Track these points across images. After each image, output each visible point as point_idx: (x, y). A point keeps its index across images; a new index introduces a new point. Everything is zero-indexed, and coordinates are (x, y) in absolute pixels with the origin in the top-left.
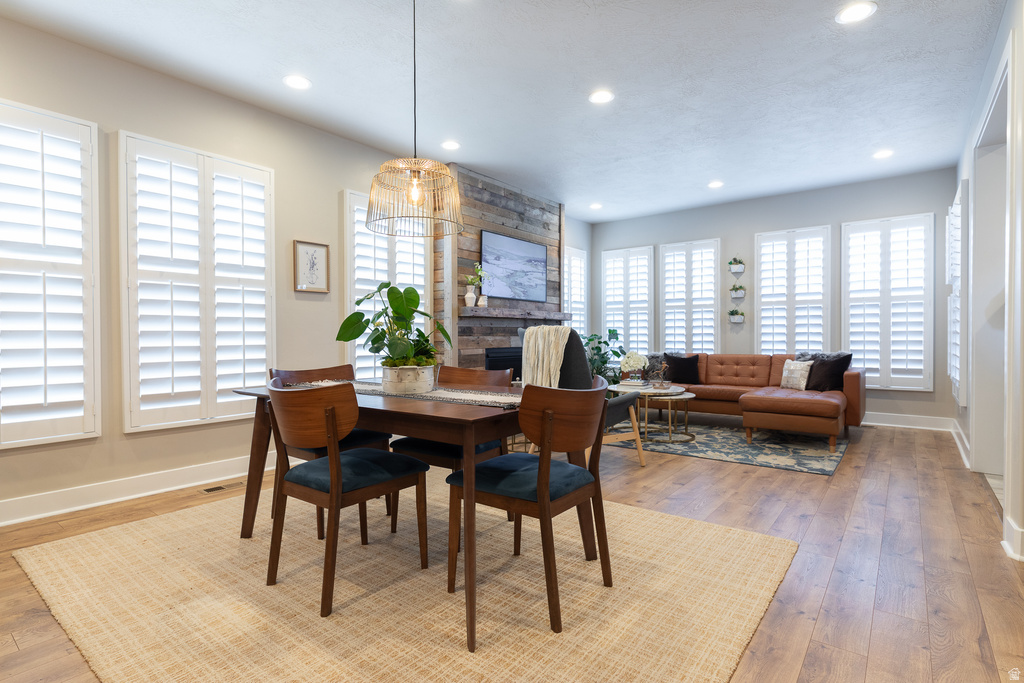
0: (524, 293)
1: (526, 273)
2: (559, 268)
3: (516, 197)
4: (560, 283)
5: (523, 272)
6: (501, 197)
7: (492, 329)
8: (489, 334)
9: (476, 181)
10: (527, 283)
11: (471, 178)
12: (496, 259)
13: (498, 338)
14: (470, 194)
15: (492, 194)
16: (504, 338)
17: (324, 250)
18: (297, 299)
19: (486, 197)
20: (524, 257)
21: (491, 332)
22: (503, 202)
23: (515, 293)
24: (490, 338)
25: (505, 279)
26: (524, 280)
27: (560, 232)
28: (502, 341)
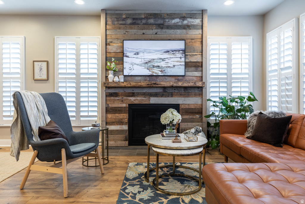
0: (161, 71)
1: (163, 60)
2: (202, 52)
3: (155, 16)
4: (202, 62)
5: (160, 59)
6: (141, 19)
7: (133, 93)
8: (132, 96)
9: (121, 14)
10: (163, 66)
11: (117, 14)
12: (135, 54)
13: (138, 98)
14: (116, 23)
15: (134, 19)
16: (143, 98)
17: (45, 63)
18: (35, 83)
19: (129, 21)
20: (161, 50)
21: (133, 95)
22: (144, 21)
23: (153, 72)
24: (132, 99)
25: (144, 65)
26: (163, 64)
27: (202, 29)
28: (142, 100)
